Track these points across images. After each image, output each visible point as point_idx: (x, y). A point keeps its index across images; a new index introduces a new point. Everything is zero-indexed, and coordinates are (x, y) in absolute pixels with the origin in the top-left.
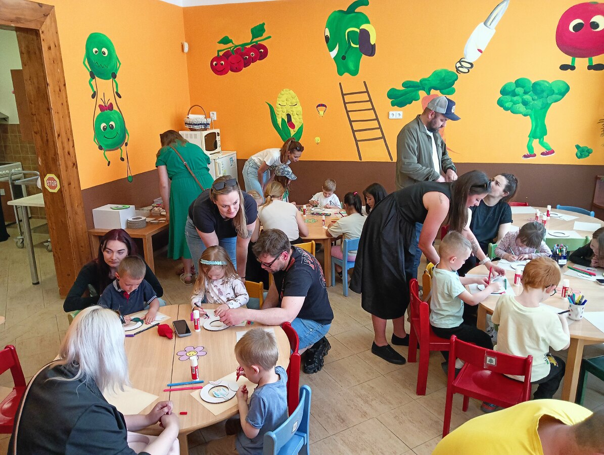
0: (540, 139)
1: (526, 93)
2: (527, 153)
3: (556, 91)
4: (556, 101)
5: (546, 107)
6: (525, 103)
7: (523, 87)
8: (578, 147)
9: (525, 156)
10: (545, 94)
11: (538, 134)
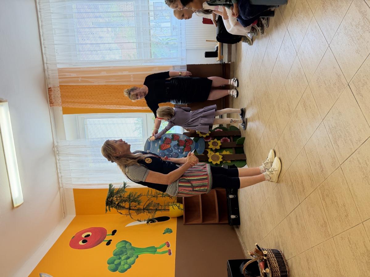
0: (157, 249)
1: (120, 258)
2: (167, 253)
3: (124, 245)
4: (131, 244)
5: (133, 249)
6: (128, 258)
7: (115, 260)
8: (164, 233)
9: (170, 254)
10: (124, 250)
11: (153, 250)
